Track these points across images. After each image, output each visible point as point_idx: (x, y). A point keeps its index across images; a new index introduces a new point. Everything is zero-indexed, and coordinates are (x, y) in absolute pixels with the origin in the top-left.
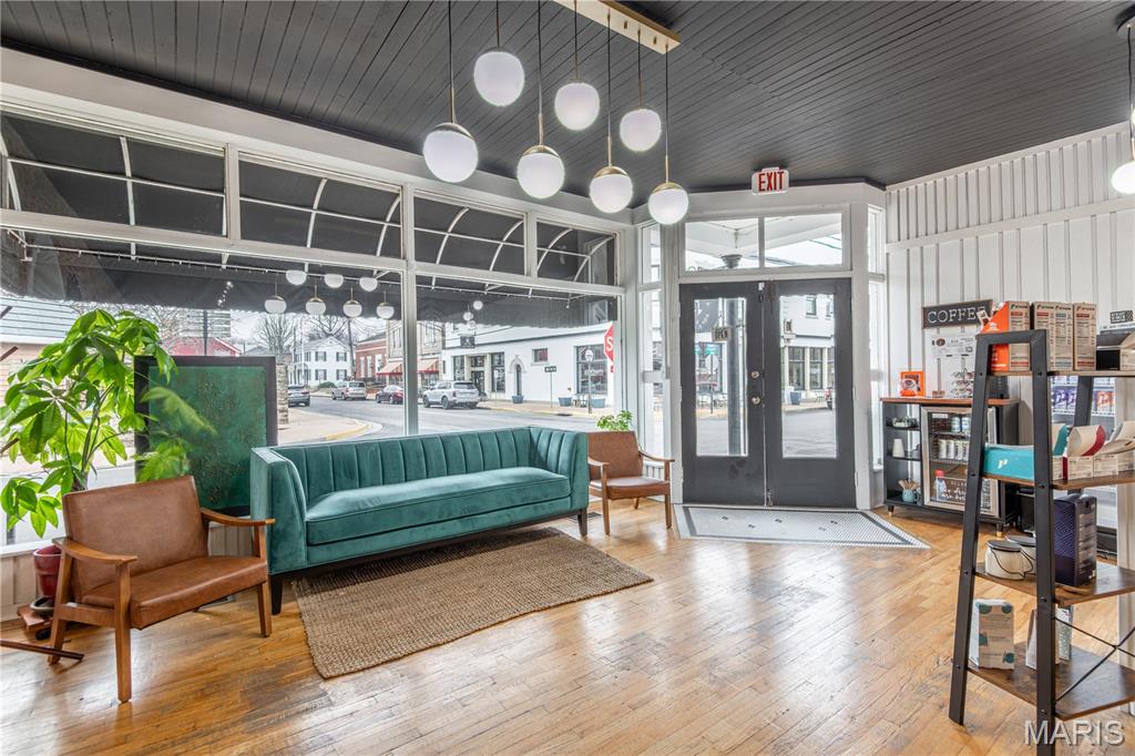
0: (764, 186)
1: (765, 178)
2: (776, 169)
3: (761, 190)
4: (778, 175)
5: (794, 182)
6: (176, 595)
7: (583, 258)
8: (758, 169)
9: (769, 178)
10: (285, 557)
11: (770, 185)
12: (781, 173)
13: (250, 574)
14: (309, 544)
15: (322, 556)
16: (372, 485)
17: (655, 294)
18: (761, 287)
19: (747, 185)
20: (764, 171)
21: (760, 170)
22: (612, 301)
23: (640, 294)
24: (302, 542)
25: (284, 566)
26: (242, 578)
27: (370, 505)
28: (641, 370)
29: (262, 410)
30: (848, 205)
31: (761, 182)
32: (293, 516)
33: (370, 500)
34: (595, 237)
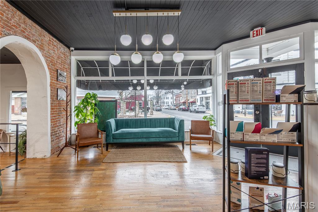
0: (255, 35)
1: (255, 32)
2: (260, 28)
3: (253, 37)
4: (260, 30)
5: (267, 32)
6: (85, 142)
7: (204, 68)
8: (252, 29)
9: (257, 32)
10: (109, 140)
11: (257, 35)
12: (262, 29)
13: (98, 141)
14: (113, 138)
15: (115, 141)
16: (132, 128)
17: (221, 77)
18: (260, 71)
19: (248, 36)
20: (255, 30)
21: (253, 30)
22: (211, 80)
23: (218, 77)
24: (112, 137)
25: (108, 142)
26: (97, 141)
27: (125, 132)
28: (218, 102)
29: (115, 111)
30: (303, 33)
31: (253, 34)
32: (110, 132)
33: (126, 131)
34: (207, 61)
